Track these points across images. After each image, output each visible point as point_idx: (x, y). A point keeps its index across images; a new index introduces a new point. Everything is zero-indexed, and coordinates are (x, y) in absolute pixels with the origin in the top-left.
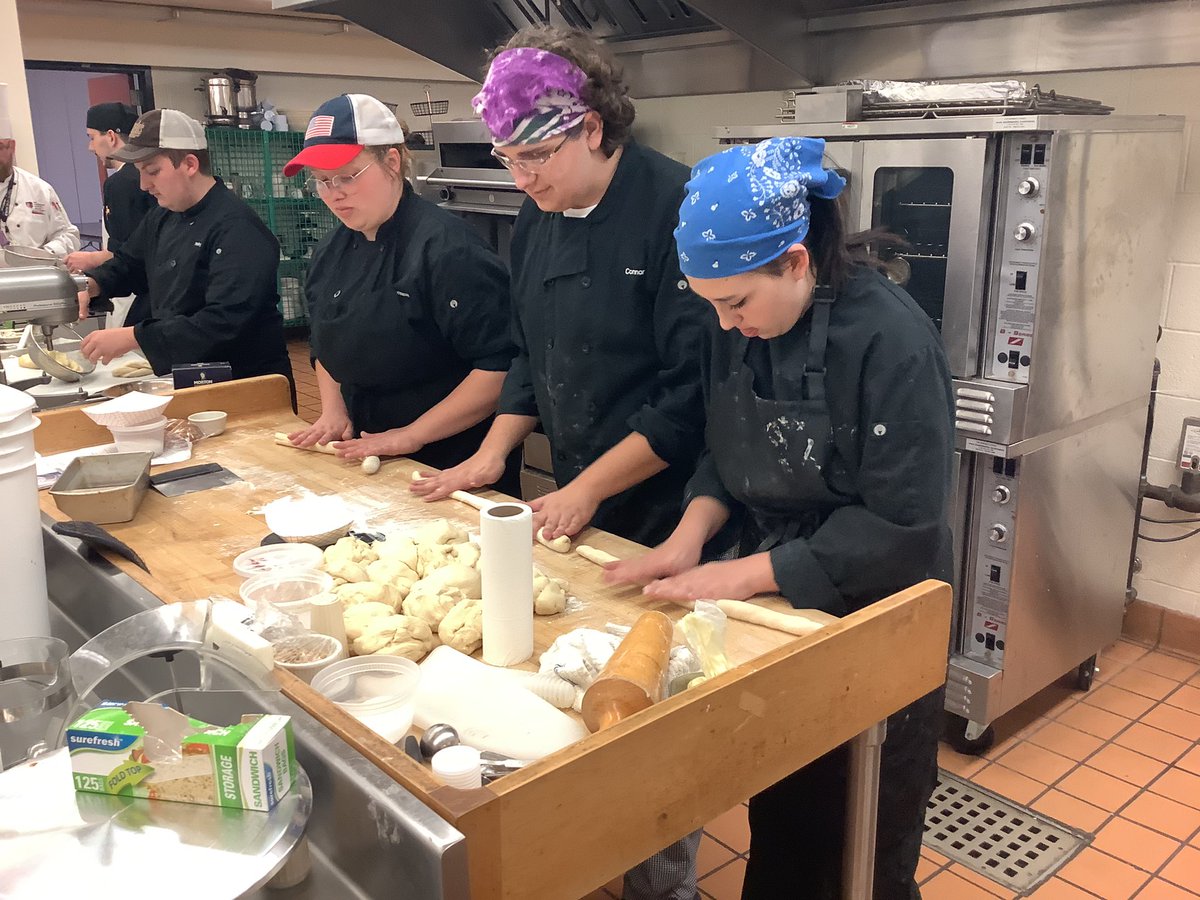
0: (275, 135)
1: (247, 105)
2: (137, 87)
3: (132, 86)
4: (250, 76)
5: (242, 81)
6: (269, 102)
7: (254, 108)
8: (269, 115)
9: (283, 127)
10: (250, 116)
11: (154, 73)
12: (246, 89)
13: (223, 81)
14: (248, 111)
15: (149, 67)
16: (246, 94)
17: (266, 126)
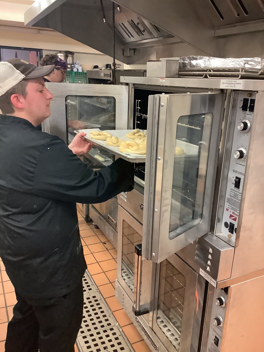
0: (77, 73)
1: (70, 63)
2: (39, 56)
3: (37, 56)
4: (72, 53)
5: (69, 55)
6: (78, 62)
7: (73, 64)
8: (77, 66)
9: (80, 71)
10: (71, 66)
11: (43, 51)
12: (70, 58)
13: (62, 55)
14: (71, 65)
15: (42, 50)
16: (70, 59)
17: (75, 70)
